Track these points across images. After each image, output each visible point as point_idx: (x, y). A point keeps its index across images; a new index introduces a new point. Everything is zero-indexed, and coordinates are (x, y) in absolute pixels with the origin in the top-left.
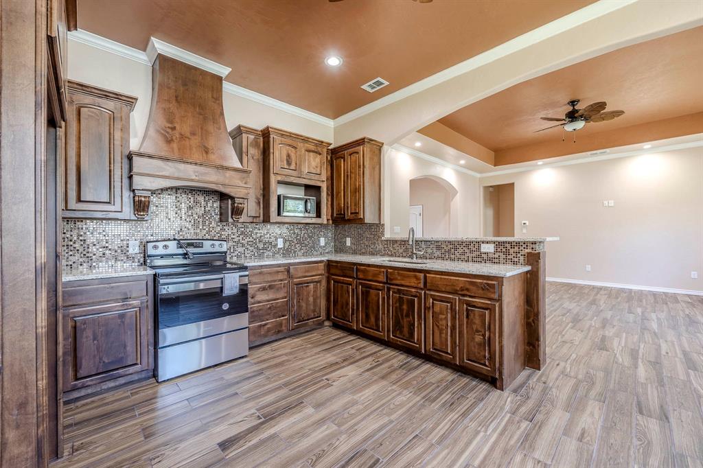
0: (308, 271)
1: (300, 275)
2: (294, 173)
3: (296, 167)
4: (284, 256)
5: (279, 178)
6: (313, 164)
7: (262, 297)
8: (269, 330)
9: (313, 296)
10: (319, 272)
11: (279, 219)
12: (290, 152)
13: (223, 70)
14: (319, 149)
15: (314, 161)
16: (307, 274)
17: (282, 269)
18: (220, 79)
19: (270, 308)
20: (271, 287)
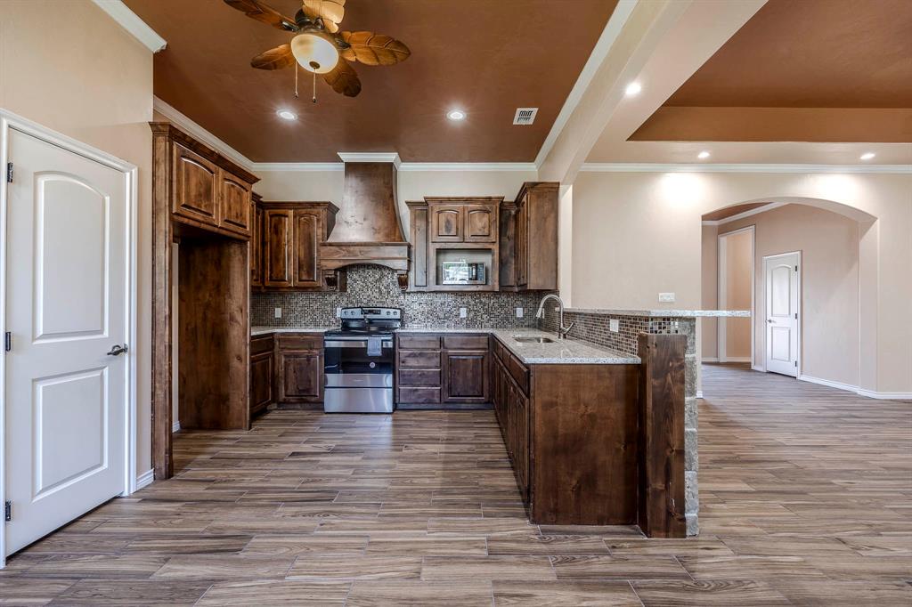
0: (466, 344)
1: (455, 346)
2: (456, 239)
3: (457, 232)
4: (468, 326)
5: (438, 246)
6: (480, 225)
7: (412, 362)
8: (420, 396)
9: (472, 371)
10: (481, 346)
11: (438, 288)
12: (449, 217)
13: (390, 157)
14: (487, 206)
15: (480, 220)
16: (464, 347)
17: (434, 338)
18: (390, 165)
19: (420, 375)
20: (421, 355)
